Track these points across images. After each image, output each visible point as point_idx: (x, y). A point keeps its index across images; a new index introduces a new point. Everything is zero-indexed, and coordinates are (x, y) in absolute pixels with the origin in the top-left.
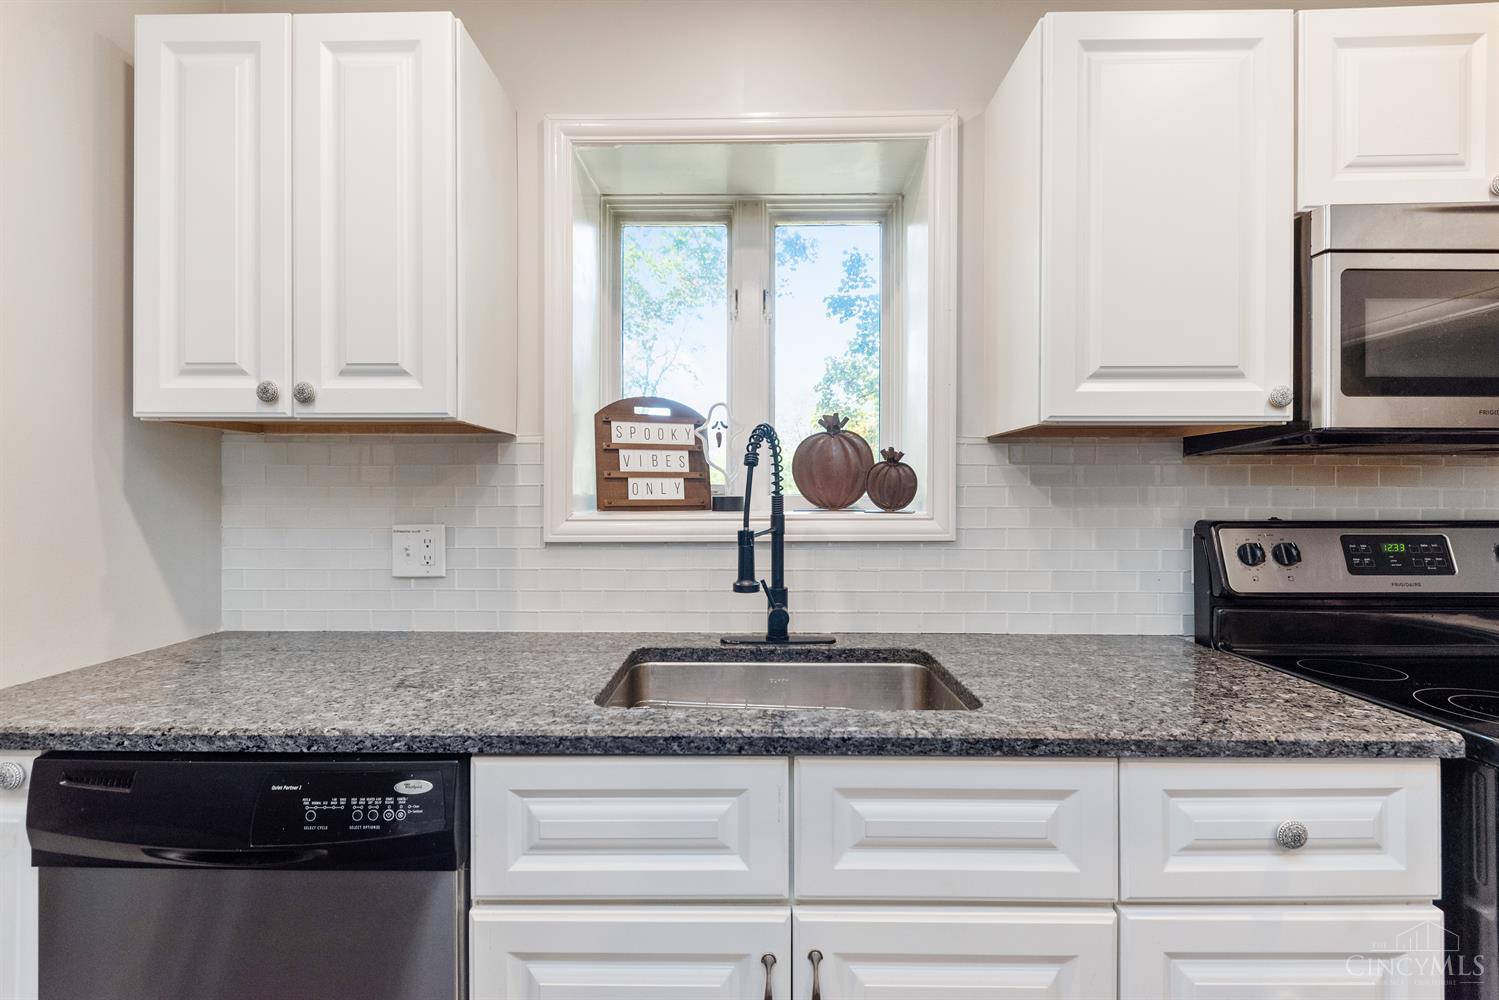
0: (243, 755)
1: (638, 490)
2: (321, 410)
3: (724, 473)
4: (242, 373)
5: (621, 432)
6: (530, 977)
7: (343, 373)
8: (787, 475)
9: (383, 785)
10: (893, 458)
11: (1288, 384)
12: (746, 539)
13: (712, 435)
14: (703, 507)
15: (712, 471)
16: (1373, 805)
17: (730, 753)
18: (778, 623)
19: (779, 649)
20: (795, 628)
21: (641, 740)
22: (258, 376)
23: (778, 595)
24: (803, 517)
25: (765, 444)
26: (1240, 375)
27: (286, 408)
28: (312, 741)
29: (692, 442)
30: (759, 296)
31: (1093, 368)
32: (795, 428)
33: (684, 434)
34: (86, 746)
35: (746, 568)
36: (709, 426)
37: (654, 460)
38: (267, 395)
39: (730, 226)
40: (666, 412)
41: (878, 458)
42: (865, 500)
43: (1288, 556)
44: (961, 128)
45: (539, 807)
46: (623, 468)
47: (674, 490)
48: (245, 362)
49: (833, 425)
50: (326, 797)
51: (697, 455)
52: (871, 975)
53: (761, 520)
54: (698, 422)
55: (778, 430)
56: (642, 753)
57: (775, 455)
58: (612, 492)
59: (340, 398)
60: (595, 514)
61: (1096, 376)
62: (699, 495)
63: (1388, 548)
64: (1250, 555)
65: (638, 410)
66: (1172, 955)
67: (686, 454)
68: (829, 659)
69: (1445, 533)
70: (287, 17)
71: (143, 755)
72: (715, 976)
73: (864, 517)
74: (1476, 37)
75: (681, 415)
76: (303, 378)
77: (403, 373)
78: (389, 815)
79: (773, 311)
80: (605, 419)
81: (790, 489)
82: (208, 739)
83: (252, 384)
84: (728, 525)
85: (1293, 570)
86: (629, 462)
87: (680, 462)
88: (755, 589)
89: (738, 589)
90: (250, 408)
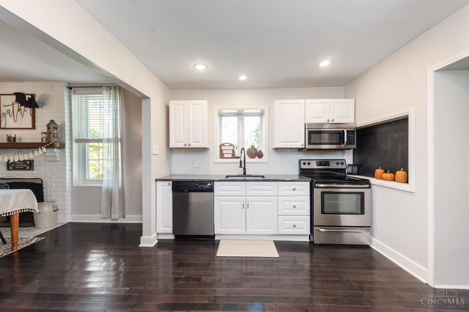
0: (193, 182)
1: (225, 156)
2: (191, 147)
3: (237, 153)
4: (182, 142)
5: (223, 148)
6: (220, 203)
7: (194, 142)
8: (246, 154)
9: (206, 184)
10: (260, 151)
11: (304, 143)
12: (241, 161)
13: (235, 148)
14: (234, 158)
15: (235, 153)
16: (303, 186)
17: (240, 181)
18: (245, 173)
19: (245, 175)
20: (247, 174)
21: (231, 180)
22: (184, 143)
23: (245, 169)
24: (248, 159)
25: (243, 150)
26: (298, 142)
27: (187, 146)
28: (199, 180)
29: (233, 149)
30: (242, 127)
31: (281, 141)
32: (247, 148)
33: (232, 148)
34: (177, 181)
35: (241, 165)
36: (235, 147)
37: (228, 152)
38: (185, 145)
39: (238, 117)
40: (229, 145)
41: (259, 151)
42: (257, 157)
43: (309, 164)
44: (269, 108)
45: (221, 187)
46: (223, 153)
47: (230, 156)
48: (183, 141)
49: (252, 147)
50: (201, 185)
51: (233, 151)
52: (253, 203)
53: (243, 159)
54: (234, 146)
55: (245, 148)
56: (231, 181)
57: (244, 151)
58: (222, 156)
59: (193, 145)
60: (220, 159)
61: (282, 142)
62: (234, 157)
63: (322, 163)
64: (304, 164)
65: (225, 145)
66: (283, 201)
67: (232, 151)
68: (251, 177)
69: (329, 161)
70: (187, 101)
71: (183, 181)
72: (239, 203)
73: (257, 159)
74: (326, 103)
75: (231, 145)
76: (189, 143)
77: (201, 142)
78: (207, 187)
79: (244, 129)
80: (221, 146)
81: (246, 156)
82: (189, 180)
83: (184, 144)
84: (238, 160)
85: (310, 165)
86: (224, 152)
87: (231, 152)
88: (242, 167)
89: (240, 167)
90: (184, 146)
